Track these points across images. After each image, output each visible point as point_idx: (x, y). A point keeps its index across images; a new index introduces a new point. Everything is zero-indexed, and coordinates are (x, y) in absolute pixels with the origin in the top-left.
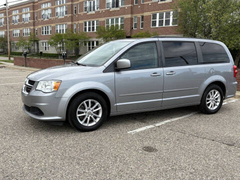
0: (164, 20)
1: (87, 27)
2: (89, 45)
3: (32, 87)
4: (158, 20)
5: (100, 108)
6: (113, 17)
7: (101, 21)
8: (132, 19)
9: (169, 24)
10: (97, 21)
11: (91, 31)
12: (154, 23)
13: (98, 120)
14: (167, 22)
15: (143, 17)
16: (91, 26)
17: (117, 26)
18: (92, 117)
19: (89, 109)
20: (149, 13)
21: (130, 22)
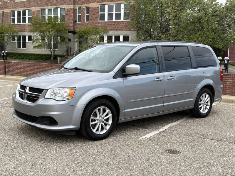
0: (114, 13)
1: (16, 17)
2: (19, 40)
3: (40, 95)
4: (106, 13)
5: (110, 115)
6: (50, 7)
7: (34, 12)
8: (74, 10)
9: (120, 19)
10: (29, 11)
11: (21, 23)
12: (102, 17)
13: (108, 127)
14: (118, 16)
15: (88, 9)
16: (21, 17)
17: (56, 17)
18: (103, 124)
19: (101, 116)
20: (95, 4)
21: (72, 14)
